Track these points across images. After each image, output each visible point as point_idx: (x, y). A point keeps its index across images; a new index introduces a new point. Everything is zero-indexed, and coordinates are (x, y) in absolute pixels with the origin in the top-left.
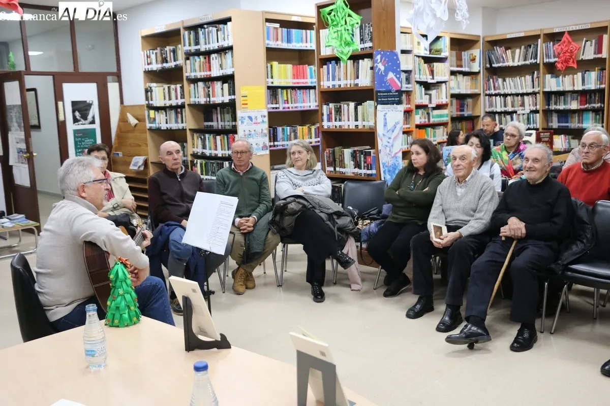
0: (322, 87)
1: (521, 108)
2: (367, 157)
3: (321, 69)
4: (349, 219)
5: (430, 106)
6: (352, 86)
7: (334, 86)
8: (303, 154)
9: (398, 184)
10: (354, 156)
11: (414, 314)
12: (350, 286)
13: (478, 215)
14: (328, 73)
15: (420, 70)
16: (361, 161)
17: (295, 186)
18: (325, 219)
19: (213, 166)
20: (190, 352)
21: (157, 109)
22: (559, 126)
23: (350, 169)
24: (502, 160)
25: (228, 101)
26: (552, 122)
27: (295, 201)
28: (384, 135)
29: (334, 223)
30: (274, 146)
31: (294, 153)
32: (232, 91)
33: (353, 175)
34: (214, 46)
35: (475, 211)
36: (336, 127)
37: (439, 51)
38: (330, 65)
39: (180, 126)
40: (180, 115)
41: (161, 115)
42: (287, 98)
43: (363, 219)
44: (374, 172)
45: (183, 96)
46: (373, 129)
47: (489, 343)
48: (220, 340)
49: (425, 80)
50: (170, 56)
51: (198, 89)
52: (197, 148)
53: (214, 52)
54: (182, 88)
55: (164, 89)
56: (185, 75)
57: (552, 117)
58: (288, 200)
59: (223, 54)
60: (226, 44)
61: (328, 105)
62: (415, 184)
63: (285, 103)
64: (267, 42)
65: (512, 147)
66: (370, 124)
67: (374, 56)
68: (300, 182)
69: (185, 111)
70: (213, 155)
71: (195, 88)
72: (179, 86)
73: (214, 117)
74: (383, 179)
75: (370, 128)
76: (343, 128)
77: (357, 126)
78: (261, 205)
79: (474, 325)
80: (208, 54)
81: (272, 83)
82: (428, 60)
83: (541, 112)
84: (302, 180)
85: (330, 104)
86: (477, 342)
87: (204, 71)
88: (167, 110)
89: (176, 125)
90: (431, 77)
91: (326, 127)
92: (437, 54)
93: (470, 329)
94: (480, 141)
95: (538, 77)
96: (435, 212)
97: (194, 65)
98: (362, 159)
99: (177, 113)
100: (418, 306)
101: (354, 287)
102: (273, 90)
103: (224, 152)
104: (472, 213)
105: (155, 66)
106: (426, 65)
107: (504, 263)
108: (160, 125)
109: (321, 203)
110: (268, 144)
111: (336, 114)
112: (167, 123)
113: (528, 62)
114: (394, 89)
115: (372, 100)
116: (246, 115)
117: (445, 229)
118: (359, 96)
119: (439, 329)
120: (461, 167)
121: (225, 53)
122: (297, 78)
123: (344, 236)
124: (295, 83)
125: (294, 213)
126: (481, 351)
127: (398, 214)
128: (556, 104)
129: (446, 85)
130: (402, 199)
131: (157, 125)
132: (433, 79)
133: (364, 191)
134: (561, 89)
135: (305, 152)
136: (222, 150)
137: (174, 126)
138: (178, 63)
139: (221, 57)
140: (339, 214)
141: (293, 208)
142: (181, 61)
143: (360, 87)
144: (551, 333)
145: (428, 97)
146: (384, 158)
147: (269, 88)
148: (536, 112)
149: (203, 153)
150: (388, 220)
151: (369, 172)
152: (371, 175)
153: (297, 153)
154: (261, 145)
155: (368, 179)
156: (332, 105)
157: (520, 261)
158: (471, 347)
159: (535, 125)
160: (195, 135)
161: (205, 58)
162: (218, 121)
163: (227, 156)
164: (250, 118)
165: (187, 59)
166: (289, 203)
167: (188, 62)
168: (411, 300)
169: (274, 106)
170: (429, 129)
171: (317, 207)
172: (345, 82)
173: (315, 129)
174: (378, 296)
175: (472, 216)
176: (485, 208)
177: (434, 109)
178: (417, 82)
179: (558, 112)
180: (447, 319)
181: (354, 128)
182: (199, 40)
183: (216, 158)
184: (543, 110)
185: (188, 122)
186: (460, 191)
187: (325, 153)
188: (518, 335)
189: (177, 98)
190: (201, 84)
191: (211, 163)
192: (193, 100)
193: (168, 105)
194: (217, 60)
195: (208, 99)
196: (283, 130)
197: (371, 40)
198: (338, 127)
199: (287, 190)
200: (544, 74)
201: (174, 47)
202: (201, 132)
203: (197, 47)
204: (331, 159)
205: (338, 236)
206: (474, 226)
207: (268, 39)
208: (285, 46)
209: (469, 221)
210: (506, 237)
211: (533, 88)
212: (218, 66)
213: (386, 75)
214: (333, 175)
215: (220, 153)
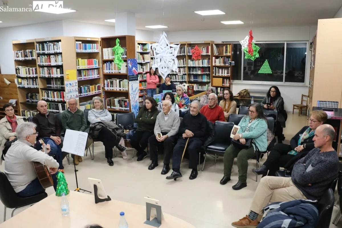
0: (104, 73)
1: (179, 73)
2: (125, 103)
3: (104, 65)
4: (121, 130)
5: (143, 73)
6: (118, 73)
7: (109, 72)
8: (100, 103)
9: (140, 116)
10: (119, 102)
11: (151, 168)
12: (122, 157)
13: (173, 128)
14: (107, 67)
15: (139, 58)
16: (122, 104)
17: (96, 117)
18: (112, 131)
19: (53, 105)
20: (97, 204)
21: (23, 78)
22: (194, 80)
23: (117, 107)
24: (177, 101)
25: (60, 77)
26: (191, 79)
27: (99, 125)
28: (132, 93)
29: (115, 133)
30: (81, 95)
31: (96, 103)
32: (62, 72)
33: (119, 110)
34: (52, 51)
35: (172, 126)
36: (111, 89)
37: (146, 50)
38: (108, 64)
39: (35, 86)
40: (35, 82)
41: (25, 81)
42: (85, 74)
43: (126, 129)
44: (128, 109)
45: (36, 73)
46: (127, 91)
47: (182, 177)
48: (107, 198)
49: (141, 62)
50: (29, 54)
51: (44, 71)
52: (44, 97)
53: (52, 54)
54: (36, 69)
55: (26, 69)
56: (37, 64)
57: (191, 76)
58: (96, 124)
59: (57, 56)
60: (58, 51)
61: (107, 80)
62: (147, 116)
63: (84, 76)
64: (77, 50)
65: (181, 95)
66: (126, 89)
67: (127, 61)
68: (98, 115)
69: (38, 80)
70: (53, 100)
71: (42, 70)
72: (34, 68)
73: (52, 82)
74: (132, 112)
75: (126, 91)
76: (114, 90)
77: (120, 90)
78: (83, 126)
79: (176, 171)
80: (49, 55)
81: (79, 68)
82: (142, 54)
83: (187, 75)
84: (99, 114)
85: (108, 80)
86: (177, 178)
87: (47, 62)
88: (28, 79)
89: (33, 86)
90: (143, 61)
91: (106, 90)
92: (145, 51)
93: (174, 173)
94: (170, 96)
95: (185, 61)
96: (156, 127)
97: (42, 59)
98: (123, 103)
99: (33, 81)
100: (153, 165)
101: (124, 157)
102: (79, 72)
103: (58, 99)
104: (171, 127)
105: (21, 59)
106: (141, 56)
107: (185, 147)
108: (24, 86)
109: (109, 124)
110: (78, 95)
111: (111, 84)
112: (28, 85)
113: (181, 54)
114: (135, 74)
115: (127, 79)
116: (68, 83)
117: (161, 134)
118: (121, 77)
119: (162, 173)
120: (165, 109)
121: (58, 55)
122: (89, 65)
123: (119, 137)
124: (88, 67)
125: (98, 130)
126: (179, 181)
127: (141, 128)
128: (192, 71)
129: (149, 63)
130: (142, 121)
131: (23, 86)
132: (144, 61)
133: (125, 117)
134: (194, 66)
135: (100, 102)
136: (57, 98)
137: (32, 86)
138: (33, 58)
139: (56, 57)
140: (117, 129)
141: (98, 128)
142: (35, 57)
143: (122, 74)
144: (202, 171)
145: (142, 69)
146: (132, 103)
147: (78, 70)
148: (185, 74)
149: (47, 99)
150: (137, 130)
151: (126, 109)
152: (127, 110)
153: (97, 103)
154: (75, 96)
155: (126, 112)
156: (109, 80)
157: (191, 147)
158: (175, 180)
159: (185, 80)
160: (43, 91)
161: (48, 57)
162: (54, 84)
163: (60, 101)
164: (70, 84)
165: (38, 56)
166: (96, 126)
167: (39, 58)
168: (149, 162)
169: (80, 78)
170: (143, 83)
171: (108, 126)
172: (115, 71)
173: (97, 87)
174: (135, 160)
175: (171, 128)
176: (176, 125)
177: (145, 74)
178: (138, 63)
179: (193, 75)
180: (165, 169)
181: (119, 90)
182: (44, 49)
183: (54, 101)
184: (188, 74)
185: (39, 85)
186: (166, 118)
187: (106, 101)
188: (192, 173)
189: (33, 74)
190: (46, 68)
191: (52, 104)
192: (41, 75)
193: (28, 77)
194: (54, 58)
195: (50, 75)
196: (84, 88)
197: (126, 55)
198: (112, 90)
199: (94, 119)
200: (188, 59)
201: (31, 50)
202: (47, 89)
203: (43, 52)
204: (109, 103)
205: (117, 138)
206: (172, 133)
207: (77, 49)
208: (84, 51)
209: (170, 130)
210: (185, 138)
211: (184, 65)
212: (54, 61)
213: (132, 69)
214: (110, 110)
215: (56, 99)
